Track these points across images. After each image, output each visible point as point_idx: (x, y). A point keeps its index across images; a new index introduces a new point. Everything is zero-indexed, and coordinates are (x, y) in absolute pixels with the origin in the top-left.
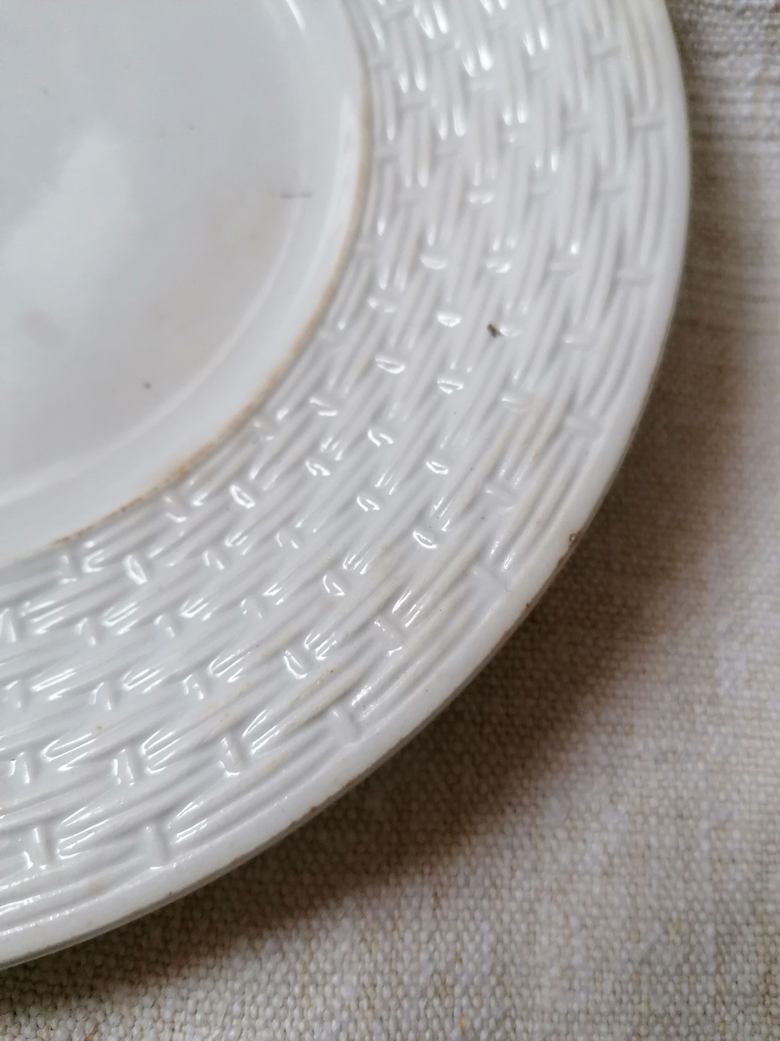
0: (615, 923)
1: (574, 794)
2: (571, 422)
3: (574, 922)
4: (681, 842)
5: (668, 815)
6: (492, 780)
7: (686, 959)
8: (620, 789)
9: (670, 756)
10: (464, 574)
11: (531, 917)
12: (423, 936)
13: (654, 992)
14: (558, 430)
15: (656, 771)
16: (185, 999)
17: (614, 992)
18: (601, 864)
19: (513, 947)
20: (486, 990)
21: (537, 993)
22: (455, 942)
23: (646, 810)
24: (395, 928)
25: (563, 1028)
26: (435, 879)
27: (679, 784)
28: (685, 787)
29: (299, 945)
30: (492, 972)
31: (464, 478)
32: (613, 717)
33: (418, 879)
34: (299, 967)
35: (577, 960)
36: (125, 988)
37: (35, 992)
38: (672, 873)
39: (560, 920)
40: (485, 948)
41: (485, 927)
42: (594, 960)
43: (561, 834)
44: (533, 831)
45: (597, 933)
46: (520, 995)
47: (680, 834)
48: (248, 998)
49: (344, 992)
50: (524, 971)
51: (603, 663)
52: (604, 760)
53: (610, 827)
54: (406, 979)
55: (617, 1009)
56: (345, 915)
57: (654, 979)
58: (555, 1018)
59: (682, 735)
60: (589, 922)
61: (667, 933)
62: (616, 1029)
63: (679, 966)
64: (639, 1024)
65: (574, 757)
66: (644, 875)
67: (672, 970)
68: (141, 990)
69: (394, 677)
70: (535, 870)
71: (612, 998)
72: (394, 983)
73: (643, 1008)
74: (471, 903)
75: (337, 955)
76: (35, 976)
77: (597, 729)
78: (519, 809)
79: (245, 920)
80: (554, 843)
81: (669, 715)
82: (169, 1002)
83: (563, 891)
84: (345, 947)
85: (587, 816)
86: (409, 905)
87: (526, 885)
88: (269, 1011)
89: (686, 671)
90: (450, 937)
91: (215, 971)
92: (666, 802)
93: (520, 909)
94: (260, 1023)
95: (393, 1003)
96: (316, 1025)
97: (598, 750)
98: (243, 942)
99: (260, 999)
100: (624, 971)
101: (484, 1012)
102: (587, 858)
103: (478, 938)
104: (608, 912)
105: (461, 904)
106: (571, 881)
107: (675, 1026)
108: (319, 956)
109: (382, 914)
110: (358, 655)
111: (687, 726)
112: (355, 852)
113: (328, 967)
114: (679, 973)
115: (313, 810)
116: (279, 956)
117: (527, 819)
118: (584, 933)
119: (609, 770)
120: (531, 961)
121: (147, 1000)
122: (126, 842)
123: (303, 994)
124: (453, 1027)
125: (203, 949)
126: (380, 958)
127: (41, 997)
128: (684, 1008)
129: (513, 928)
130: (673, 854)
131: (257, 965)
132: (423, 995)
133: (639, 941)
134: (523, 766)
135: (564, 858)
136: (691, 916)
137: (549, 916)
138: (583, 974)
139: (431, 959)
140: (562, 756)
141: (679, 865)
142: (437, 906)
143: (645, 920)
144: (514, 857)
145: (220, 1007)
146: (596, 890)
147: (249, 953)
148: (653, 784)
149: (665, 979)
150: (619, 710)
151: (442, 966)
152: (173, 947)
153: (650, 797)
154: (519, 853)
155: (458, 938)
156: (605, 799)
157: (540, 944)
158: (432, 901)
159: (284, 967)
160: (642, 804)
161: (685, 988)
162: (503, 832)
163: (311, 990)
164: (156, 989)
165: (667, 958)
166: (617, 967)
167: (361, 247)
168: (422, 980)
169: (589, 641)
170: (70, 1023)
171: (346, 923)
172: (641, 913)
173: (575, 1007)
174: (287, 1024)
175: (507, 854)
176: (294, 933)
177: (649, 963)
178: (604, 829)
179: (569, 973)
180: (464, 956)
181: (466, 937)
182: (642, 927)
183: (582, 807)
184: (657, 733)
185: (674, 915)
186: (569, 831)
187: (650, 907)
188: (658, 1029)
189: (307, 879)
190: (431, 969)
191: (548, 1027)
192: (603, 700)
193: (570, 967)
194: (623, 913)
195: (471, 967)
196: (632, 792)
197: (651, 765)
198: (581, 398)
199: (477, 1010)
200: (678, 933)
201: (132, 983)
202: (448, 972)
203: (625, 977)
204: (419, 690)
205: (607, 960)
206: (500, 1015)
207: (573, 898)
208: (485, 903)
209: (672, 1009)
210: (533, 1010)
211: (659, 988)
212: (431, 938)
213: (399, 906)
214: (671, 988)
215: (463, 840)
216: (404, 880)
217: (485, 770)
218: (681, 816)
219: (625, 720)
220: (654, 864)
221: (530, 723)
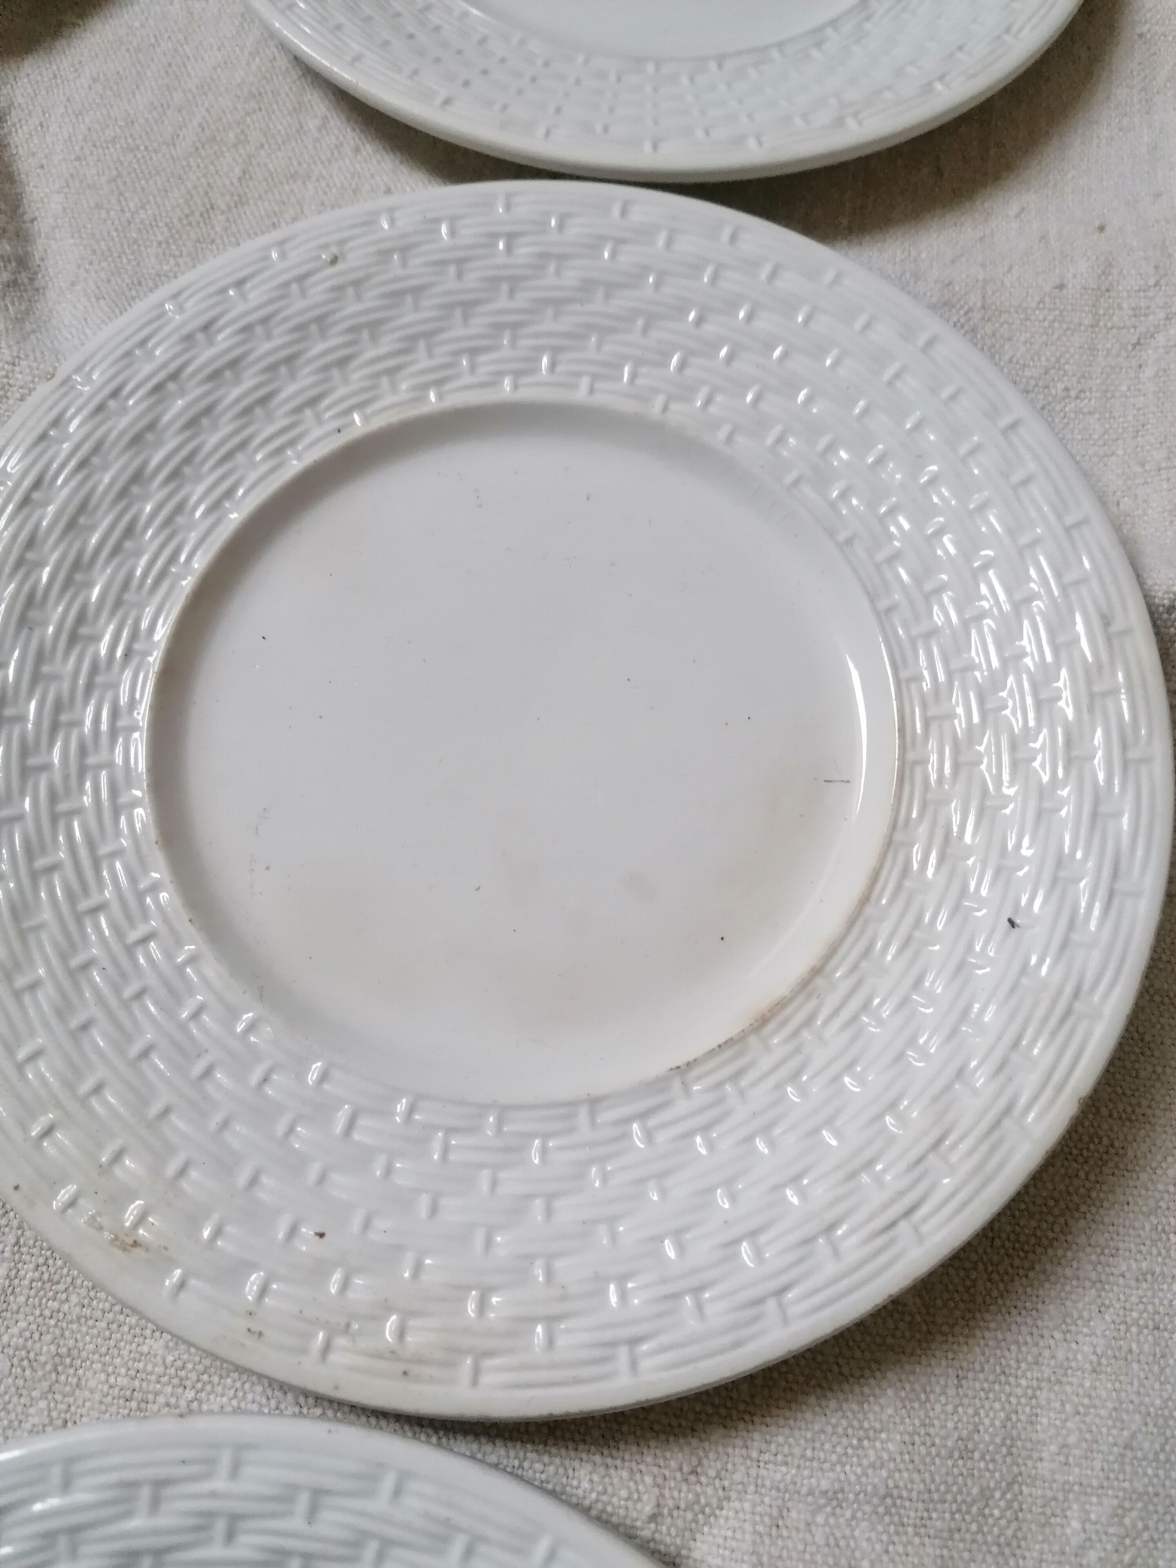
0: (1103, 1412)
1: (1068, 1303)
2: (1078, 1006)
3: (1068, 1407)
4: (1158, 1350)
5: (1147, 1327)
6: (1001, 1286)
7: (1163, 1450)
8: (1107, 1302)
9: (1149, 1277)
10: (997, 1124)
11: (1034, 1401)
12: (950, 1408)
13: (1136, 1473)
14: (1067, 1014)
15: (1138, 1289)
16: (768, 1443)
17: (1103, 1470)
18: (1091, 1362)
19: (1019, 1425)
20: (998, 1457)
21: (1039, 1464)
22: (974, 1416)
23: (1128, 1319)
24: (928, 1400)
25: (1060, 1496)
26: (956, 1364)
27: (1157, 1301)
28: (1161, 1304)
29: (855, 1407)
30: (1003, 1444)
31: (993, 1047)
32: (1102, 1241)
33: (944, 1362)
34: (856, 1423)
35: (1072, 1440)
36: (721, 1431)
37: (651, 1428)
38: (1150, 1375)
39: (1057, 1405)
40: (997, 1423)
41: (997, 1406)
42: (1086, 1441)
43: (1058, 1335)
44: (1035, 1330)
45: (1088, 1420)
46: (1025, 1465)
47: (1156, 1344)
48: (818, 1445)
49: (891, 1446)
50: (1029, 1445)
51: (1094, 1194)
52: (1093, 1276)
53: (1099, 1332)
54: (937, 1441)
55: (1105, 1484)
56: (890, 1386)
57: (1135, 1462)
58: (1054, 1486)
59: (1160, 1260)
60: (1082, 1410)
61: (1146, 1424)
62: (1105, 1500)
63: (1156, 1454)
64: (1125, 1499)
65: (1068, 1272)
66: (1127, 1375)
67: (1151, 1456)
68: (733, 1433)
69: (946, 1201)
70: (1037, 1363)
71: (1101, 1474)
72: (928, 1444)
73: (1126, 1485)
74: (986, 1385)
75: (884, 1417)
76: (652, 1417)
77: (1088, 1249)
78: (1023, 1312)
79: (814, 1382)
80: (1052, 1342)
81: (1148, 1242)
82: (756, 1444)
83: (1060, 1382)
84: (890, 1411)
85: (1079, 1322)
86: (938, 1383)
87: (1029, 1375)
88: (834, 1458)
89: (1163, 1204)
90: (970, 1411)
91: (792, 1422)
92: (1145, 1315)
93: (1025, 1395)
94: (826, 1466)
95: (928, 1460)
96: (870, 1471)
97: (1089, 1267)
98: (812, 1400)
99: (827, 1446)
100: (1111, 1453)
101: (997, 1475)
102: (1079, 1357)
103: (991, 1414)
104: (1097, 1402)
105: (978, 1386)
106: (1066, 1375)
107: (1153, 1504)
108: (871, 1416)
109: (917, 1387)
110: (918, 1180)
111: (1163, 1252)
112: (894, 1336)
113: (878, 1426)
114: (1156, 1459)
115: (890, 1296)
116: (840, 1414)
117: (1030, 1321)
118: (1078, 1418)
119: (1098, 1285)
120: (1034, 1437)
121: (739, 1442)
122: (755, 1311)
123: (860, 1446)
124: (974, 1484)
125: (782, 1403)
126: (917, 1422)
127: (657, 1433)
128: (1161, 1490)
129: (1020, 1408)
130: (1151, 1358)
131: (823, 1419)
132: (951, 1456)
133: (1122, 1429)
134: (1027, 1276)
135: (1060, 1355)
136: (1166, 1412)
137: (1049, 1401)
138: (1076, 1452)
139: (956, 1428)
140: (1059, 1270)
141: (1156, 1369)
142: (959, 1386)
143: (1128, 1412)
144: (1020, 1351)
145: (797, 1451)
146: (1087, 1384)
147: (817, 1409)
148: (1134, 1299)
149: (1144, 1463)
150: (1107, 1235)
151: (965, 1433)
152: (758, 1400)
153: (1132, 1310)
154: (1024, 1349)
155: (977, 1414)
156: (1095, 1308)
157: (1041, 1424)
158: (955, 1381)
159: (844, 1422)
160: (1125, 1316)
161: (1161, 1473)
162: (1010, 1330)
163: (866, 1443)
164: (745, 1433)
165: (1146, 1445)
166: (1105, 1448)
167: (898, 837)
168: (949, 1444)
169: (1082, 1174)
170: (680, 1455)
171: (890, 1392)
172: (1124, 1406)
173: (1071, 1479)
174: (847, 1468)
175: (1013, 1348)
176: (850, 1396)
177: (1132, 1449)
178: (1093, 1334)
179: (1065, 1450)
180: (981, 1428)
181: (982, 1412)
182: (1125, 1416)
183: (1076, 1315)
184: (1139, 1256)
185: (1152, 1410)
186: (1064, 1333)
187: (1132, 1402)
188: (1139, 1505)
189: (858, 1354)
190: (956, 1435)
191: (1049, 1494)
192: (1093, 1226)
193: (1065, 1446)
194: (1110, 1405)
195: (987, 1438)
196: (1117, 1306)
197: (1133, 1283)
198: (1086, 987)
199: (992, 1472)
200: (1155, 1425)
201: (725, 1427)
202: (969, 1440)
203: (1111, 1458)
204: (966, 1213)
205: (1096, 1442)
206: (1010, 1479)
207: (1068, 1389)
208: (997, 1387)
209: (1151, 1489)
210: (1036, 1479)
211: (1140, 1470)
212: (955, 1411)
213: (930, 1382)
214: (1150, 1471)
215: (978, 1333)
216: (933, 1362)
217: (995, 1277)
218: (1158, 1328)
219: (1112, 1244)
220: (1135, 1366)
221: (1033, 1241)
